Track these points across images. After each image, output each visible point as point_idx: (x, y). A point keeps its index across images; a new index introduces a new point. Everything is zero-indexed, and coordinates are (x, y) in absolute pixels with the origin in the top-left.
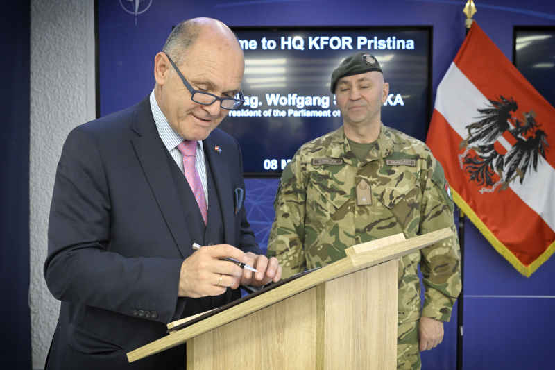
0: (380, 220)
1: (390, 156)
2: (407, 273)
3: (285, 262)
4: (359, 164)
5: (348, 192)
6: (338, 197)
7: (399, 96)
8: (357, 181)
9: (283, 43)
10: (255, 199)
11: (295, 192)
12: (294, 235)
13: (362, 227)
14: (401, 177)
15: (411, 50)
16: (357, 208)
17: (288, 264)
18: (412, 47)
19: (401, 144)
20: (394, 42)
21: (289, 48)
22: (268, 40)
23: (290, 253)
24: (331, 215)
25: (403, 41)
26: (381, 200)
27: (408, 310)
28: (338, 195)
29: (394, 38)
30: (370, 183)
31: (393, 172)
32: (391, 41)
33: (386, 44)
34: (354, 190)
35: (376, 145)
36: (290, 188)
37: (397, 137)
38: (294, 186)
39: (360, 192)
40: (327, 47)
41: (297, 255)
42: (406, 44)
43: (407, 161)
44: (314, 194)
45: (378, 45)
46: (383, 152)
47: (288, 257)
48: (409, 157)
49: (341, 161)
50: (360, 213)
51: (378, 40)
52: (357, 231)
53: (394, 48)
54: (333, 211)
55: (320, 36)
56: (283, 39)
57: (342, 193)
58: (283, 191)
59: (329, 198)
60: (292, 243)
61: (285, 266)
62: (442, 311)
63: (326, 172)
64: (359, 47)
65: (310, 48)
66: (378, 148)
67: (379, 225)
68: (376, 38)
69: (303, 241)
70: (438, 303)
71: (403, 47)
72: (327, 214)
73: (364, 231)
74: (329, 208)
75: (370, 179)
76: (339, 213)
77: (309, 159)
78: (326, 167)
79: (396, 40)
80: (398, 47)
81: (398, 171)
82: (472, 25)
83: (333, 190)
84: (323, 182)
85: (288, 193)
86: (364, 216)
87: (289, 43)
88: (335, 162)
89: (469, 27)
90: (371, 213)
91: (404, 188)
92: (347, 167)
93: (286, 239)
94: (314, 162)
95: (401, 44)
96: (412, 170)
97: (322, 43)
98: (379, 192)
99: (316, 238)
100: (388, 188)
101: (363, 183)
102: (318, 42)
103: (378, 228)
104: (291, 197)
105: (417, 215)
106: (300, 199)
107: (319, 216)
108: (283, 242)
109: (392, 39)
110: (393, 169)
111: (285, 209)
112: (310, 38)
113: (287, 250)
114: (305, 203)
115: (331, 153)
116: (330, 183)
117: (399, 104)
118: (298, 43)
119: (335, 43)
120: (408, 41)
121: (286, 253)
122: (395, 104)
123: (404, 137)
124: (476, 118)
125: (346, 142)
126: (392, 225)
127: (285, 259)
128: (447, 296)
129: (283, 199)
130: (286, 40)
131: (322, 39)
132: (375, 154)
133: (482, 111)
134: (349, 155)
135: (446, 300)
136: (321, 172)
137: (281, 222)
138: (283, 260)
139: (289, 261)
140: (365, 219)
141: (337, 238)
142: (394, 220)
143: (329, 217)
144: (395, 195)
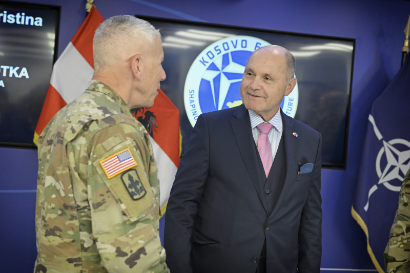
3: (399, 243)
7: (24, 70)
15: (39, 26)
17: (402, 246)
18: (41, 24)
20: (23, 18)
23: (404, 237)
25: (32, 18)
29: (23, 14)
32: (20, 17)
33: (15, 18)
42: (35, 21)
45: (7, 19)
47: (402, 239)
51: (7, 14)
53: (23, 23)
60: (408, 229)
61: (399, 247)
68: (5, 12)
71: (32, 24)
79: (25, 16)
80: (27, 23)
82: (91, 9)
89: (89, 11)
93: (404, 225)
95: (30, 20)
108: (400, 227)
109: (21, 15)
113: (403, 234)
117: (24, 77)
120: (37, 19)
121: (401, 236)
122: (20, 76)
127: (400, 241)
137: (401, 210)
138: (398, 241)
139: (403, 243)
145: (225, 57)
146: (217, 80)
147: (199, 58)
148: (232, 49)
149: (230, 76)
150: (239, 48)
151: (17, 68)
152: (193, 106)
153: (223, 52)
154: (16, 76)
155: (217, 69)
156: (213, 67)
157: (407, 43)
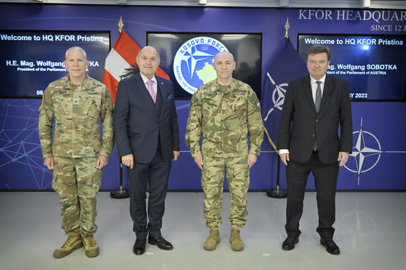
0: (231, 116)
1: (235, 90)
2: (242, 137)
4: (222, 94)
5: (218, 105)
6: (214, 107)
7: (97, 62)
8: (222, 101)
9: (44, 38)
10: (33, 108)
11: (198, 105)
12: (198, 123)
13: (223, 119)
14: (239, 99)
16: (222, 112)
18: (102, 40)
19: (239, 86)
21: (47, 40)
22: (36, 36)
24: (212, 114)
25: (98, 38)
26: (231, 108)
27: (243, 152)
28: (214, 106)
30: (227, 102)
31: (236, 97)
33: (90, 38)
34: (220, 104)
35: (229, 87)
36: (196, 104)
37: (238, 83)
38: (198, 103)
39: (222, 105)
40: (63, 40)
41: (199, 131)
43: (242, 93)
44: (205, 106)
46: (232, 89)
48: (242, 91)
49: (215, 93)
50: (223, 113)
51: (87, 37)
52: (222, 120)
54: (213, 113)
55: (60, 35)
56: (43, 36)
57: (216, 106)
58: (193, 105)
59: (211, 108)
60: (197, 126)
62: (255, 151)
63: (209, 97)
64: (78, 40)
65: (56, 40)
66: (230, 87)
67: (230, 118)
69: (201, 126)
70: (254, 148)
72: (210, 114)
73: (224, 120)
74: (211, 111)
75: (227, 100)
76: (215, 114)
77: (203, 92)
78: (209, 95)
79: (95, 37)
80: (96, 40)
81: (238, 97)
83: (212, 105)
84: (208, 101)
85: (195, 106)
86: (225, 114)
87: (46, 38)
88: (213, 93)
89: (121, 32)
90: (227, 113)
91: (240, 103)
92: (218, 95)
93: (194, 125)
94: (205, 93)
96: (243, 96)
97: (61, 38)
98: (230, 105)
99: (206, 123)
100: (234, 103)
101: (224, 101)
102: (60, 38)
103: (230, 119)
104: (197, 107)
105: (245, 114)
106: (200, 109)
107: (207, 115)
108: (193, 126)
109: (93, 37)
110: (236, 96)
111: (194, 112)
112: (56, 36)
113: (195, 129)
114: (202, 110)
115: (211, 90)
116: (211, 102)
117: (97, 66)
118: (50, 38)
119: (67, 38)
122: (95, 66)
123: (241, 83)
124: (124, 72)
125: (217, 85)
126: (235, 118)
128: (257, 145)
129: (193, 108)
130: (45, 36)
131: (61, 36)
132: (229, 90)
133: (127, 70)
134: (219, 90)
135: (256, 147)
136: (207, 97)
137: (192, 117)
140: (225, 116)
141: (214, 123)
142: (236, 116)
143: (211, 115)
144: (236, 106)
145: (193, 48)
146: (190, 60)
147: (180, 50)
148: (196, 44)
149: (196, 57)
150: (200, 43)
151: (93, 62)
152: (179, 74)
153: (192, 46)
154: (93, 65)
155: (189, 55)
156: (187, 54)
157: (287, 33)
